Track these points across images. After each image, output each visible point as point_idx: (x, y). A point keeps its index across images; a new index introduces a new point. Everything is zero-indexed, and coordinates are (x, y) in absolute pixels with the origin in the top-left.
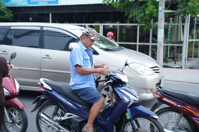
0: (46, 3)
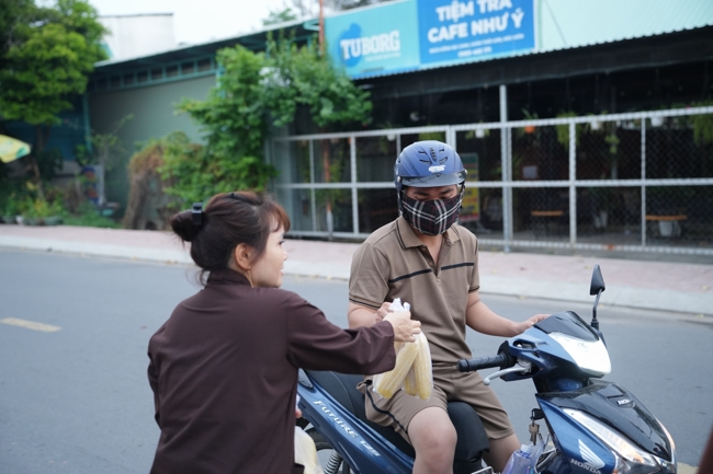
0: (488, 49)
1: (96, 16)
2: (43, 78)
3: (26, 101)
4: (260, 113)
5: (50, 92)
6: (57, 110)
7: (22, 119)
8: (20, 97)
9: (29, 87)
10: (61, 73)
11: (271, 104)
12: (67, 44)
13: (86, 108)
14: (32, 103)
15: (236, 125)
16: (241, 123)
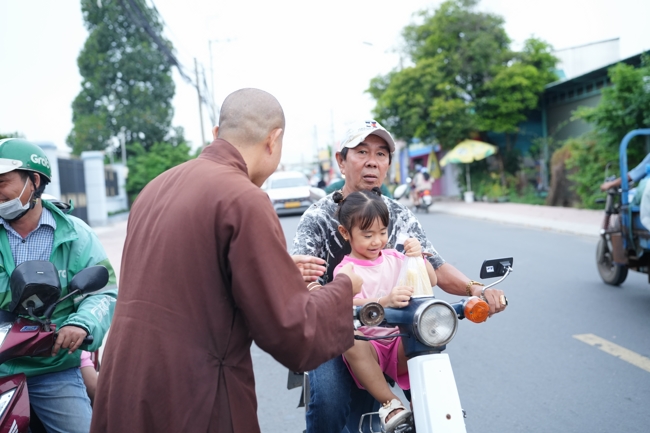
1: (553, 50)
2: (505, 100)
3: (495, 117)
4: (635, 114)
5: (510, 110)
6: (514, 122)
7: (492, 129)
8: (491, 114)
9: (496, 107)
10: (517, 96)
11: (643, 106)
12: (523, 75)
13: (544, 118)
14: (499, 118)
15: (615, 126)
16: (619, 123)
